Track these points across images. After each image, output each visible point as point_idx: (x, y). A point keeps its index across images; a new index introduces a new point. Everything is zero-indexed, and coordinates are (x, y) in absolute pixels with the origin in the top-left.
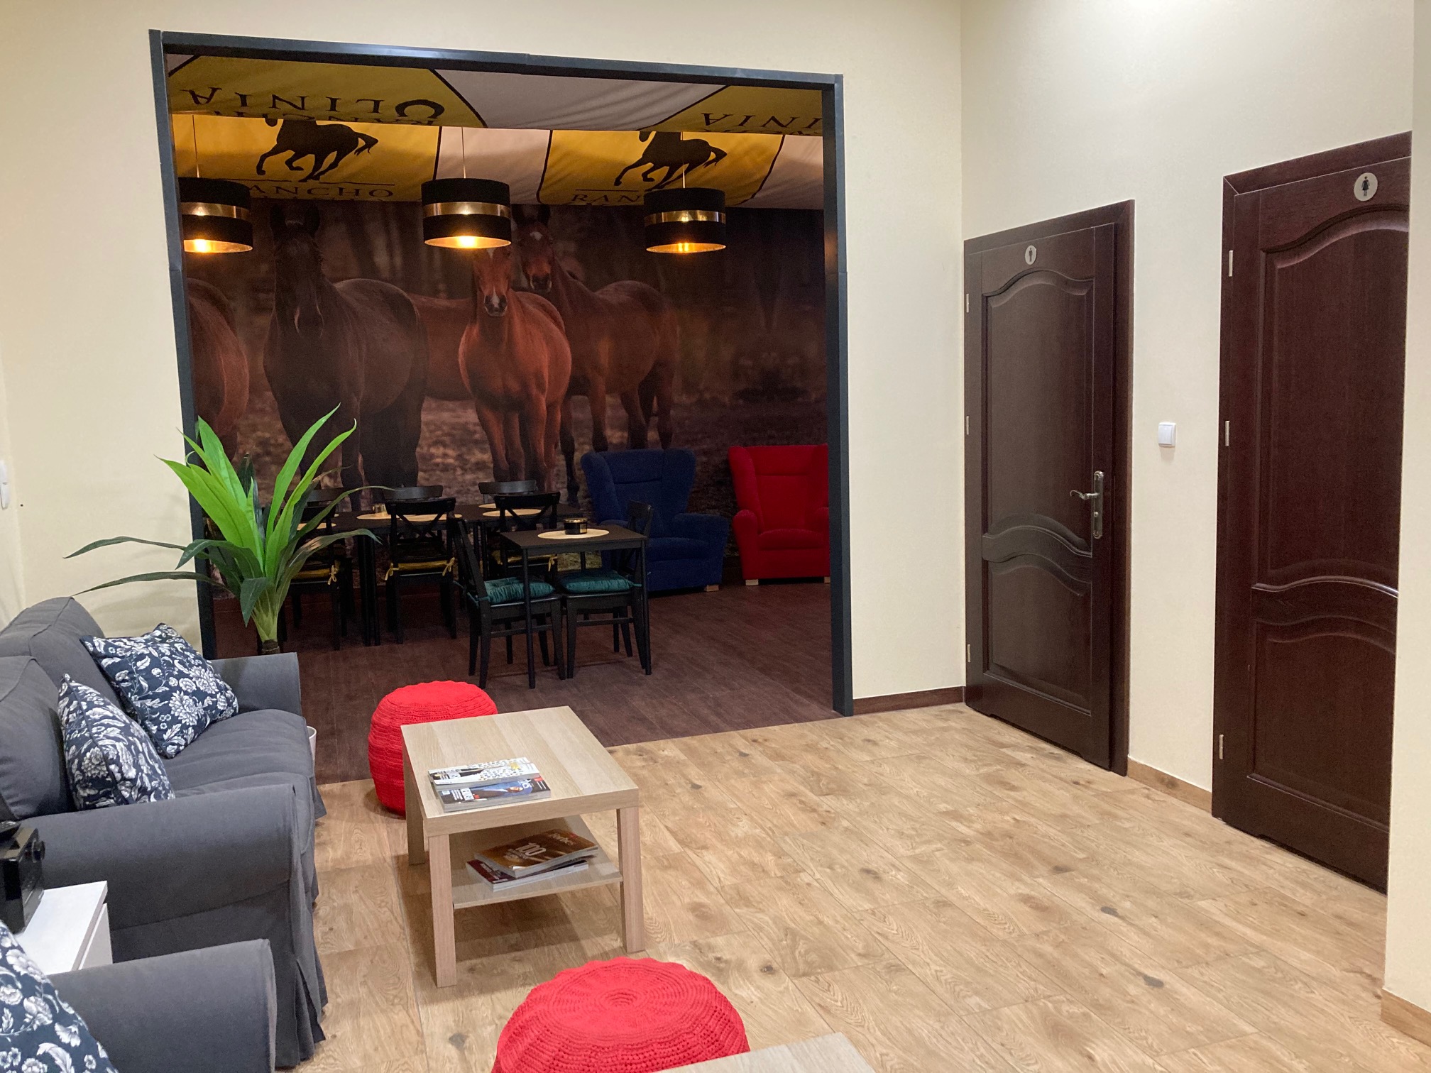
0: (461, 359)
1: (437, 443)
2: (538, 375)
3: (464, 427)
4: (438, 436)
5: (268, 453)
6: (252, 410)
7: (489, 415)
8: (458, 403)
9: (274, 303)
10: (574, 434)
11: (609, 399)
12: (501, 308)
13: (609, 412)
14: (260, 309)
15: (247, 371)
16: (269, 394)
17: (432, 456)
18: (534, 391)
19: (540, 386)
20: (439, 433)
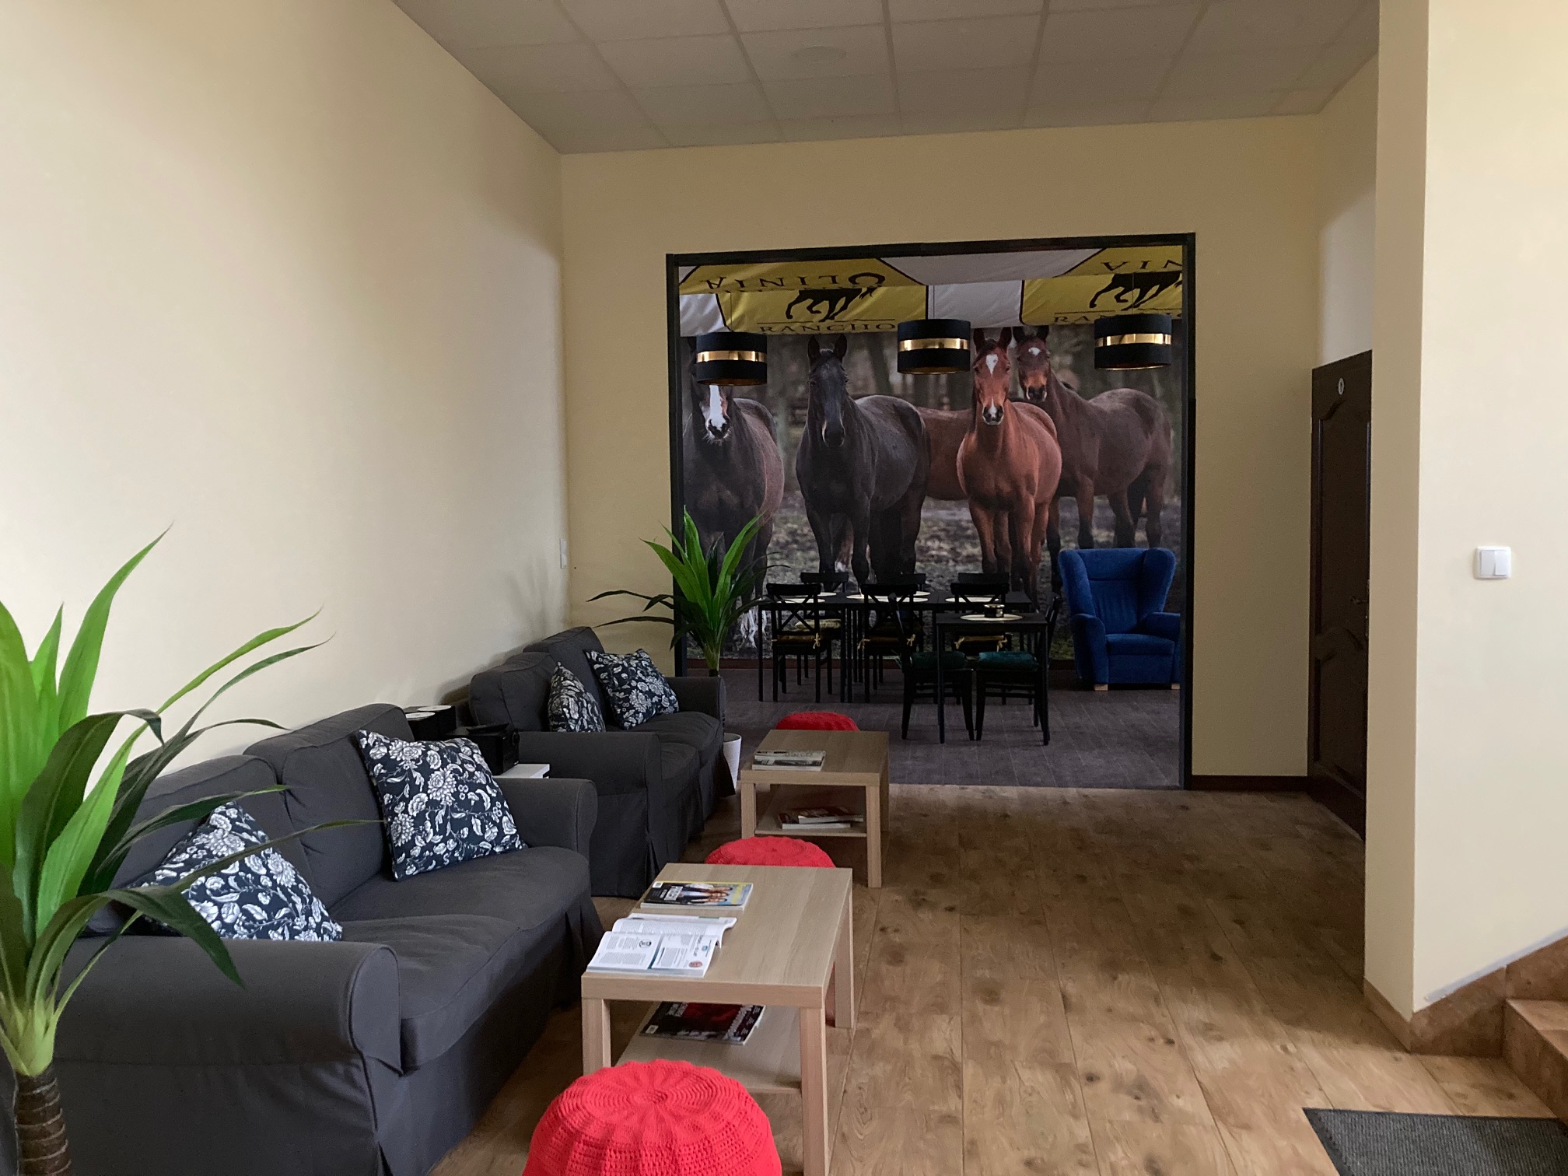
0: (959, 463)
1: (934, 537)
2: (1029, 478)
3: (958, 523)
4: (934, 531)
5: (796, 542)
6: (786, 506)
7: (982, 514)
8: (953, 502)
9: (807, 419)
10: (1060, 532)
11: (1097, 500)
12: (998, 418)
13: (1096, 513)
14: (796, 423)
15: (783, 472)
16: (799, 492)
17: (929, 549)
18: (1024, 492)
19: (1030, 488)
20: (935, 528)
